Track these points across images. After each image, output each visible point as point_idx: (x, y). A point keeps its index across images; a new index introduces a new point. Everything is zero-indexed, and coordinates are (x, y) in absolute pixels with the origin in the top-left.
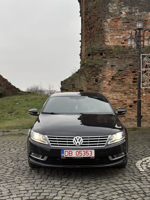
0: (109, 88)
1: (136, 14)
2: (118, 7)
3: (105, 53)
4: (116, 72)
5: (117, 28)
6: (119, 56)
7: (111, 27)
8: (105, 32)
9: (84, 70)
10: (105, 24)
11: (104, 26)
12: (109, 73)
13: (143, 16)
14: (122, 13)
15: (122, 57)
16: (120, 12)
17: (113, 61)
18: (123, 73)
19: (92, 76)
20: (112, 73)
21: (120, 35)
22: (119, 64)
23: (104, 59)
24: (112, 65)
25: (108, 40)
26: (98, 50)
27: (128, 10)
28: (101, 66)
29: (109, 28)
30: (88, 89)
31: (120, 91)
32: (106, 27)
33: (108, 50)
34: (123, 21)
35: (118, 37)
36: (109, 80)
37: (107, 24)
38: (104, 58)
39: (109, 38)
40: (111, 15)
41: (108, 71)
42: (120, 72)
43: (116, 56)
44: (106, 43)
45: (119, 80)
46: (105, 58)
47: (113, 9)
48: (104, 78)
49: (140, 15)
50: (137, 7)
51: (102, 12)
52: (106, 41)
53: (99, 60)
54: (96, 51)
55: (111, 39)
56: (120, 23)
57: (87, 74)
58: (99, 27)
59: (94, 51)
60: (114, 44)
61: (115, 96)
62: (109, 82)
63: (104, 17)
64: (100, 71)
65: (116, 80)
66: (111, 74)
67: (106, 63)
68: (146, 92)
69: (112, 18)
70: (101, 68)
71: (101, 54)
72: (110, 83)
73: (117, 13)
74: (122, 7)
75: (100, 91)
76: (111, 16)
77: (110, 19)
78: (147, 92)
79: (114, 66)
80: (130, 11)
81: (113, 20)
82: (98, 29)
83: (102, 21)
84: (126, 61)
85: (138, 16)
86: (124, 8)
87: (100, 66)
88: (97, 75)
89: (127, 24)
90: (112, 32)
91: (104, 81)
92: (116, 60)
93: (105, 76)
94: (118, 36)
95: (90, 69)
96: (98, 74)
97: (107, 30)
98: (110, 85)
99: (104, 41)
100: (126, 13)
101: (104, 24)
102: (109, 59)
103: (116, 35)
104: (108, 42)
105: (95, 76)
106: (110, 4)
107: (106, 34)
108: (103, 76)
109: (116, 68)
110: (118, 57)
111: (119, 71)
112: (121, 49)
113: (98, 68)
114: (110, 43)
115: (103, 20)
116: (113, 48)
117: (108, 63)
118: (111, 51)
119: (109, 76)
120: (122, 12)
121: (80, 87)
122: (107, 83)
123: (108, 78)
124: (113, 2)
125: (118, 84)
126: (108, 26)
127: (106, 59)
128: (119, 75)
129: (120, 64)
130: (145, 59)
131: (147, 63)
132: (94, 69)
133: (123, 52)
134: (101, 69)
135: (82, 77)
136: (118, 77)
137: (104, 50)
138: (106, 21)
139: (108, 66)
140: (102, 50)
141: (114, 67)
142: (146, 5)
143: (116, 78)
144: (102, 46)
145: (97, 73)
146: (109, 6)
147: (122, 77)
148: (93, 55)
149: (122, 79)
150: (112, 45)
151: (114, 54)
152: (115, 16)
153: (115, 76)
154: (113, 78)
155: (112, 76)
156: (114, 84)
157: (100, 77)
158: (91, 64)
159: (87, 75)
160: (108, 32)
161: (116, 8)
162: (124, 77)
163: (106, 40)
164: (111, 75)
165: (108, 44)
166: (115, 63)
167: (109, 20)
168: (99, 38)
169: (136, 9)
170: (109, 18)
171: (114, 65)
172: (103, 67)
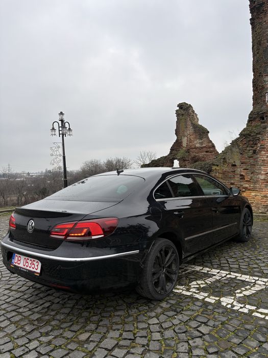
8: (267, 89)
9: (237, 141)
11: (265, 82)
19: (247, 147)
26: (256, 113)
28: (259, 133)
30: (242, 163)
41: (267, 140)
46: (264, 122)
48: (262, 148)
53: (256, 126)
57: (241, 144)
64: (258, 140)
67: (264, 129)
70: (258, 136)
71: (262, 118)
75: (258, 165)
82: (261, 88)
83: (262, 76)
87: (257, 134)
91: (263, 152)
93: (263, 145)
95: (244, 139)
96: (256, 144)
101: (264, 79)
105: (252, 147)
108: (261, 146)
113: (254, 137)
121: (232, 161)
127: (266, 124)
132: (251, 138)
135: (234, 149)
137: (264, 113)
140: (261, 113)
144: (263, 108)
148: (251, 121)
157: (258, 147)
158: (246, 132)
159: (241, 147)
172: (262, 134)
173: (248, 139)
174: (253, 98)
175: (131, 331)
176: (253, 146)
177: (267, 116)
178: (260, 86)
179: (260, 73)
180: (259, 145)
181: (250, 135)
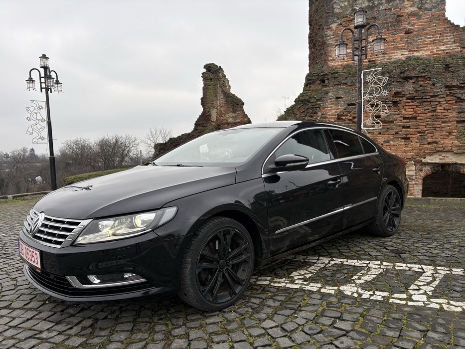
1: (382, 8)
2: (349, 1)
4: (343, 108)
5: (347, 36)
6: (348, 81)
7: (337, 36)
8: (328, 45)
9: (293, 108)
10: (329, 33)
11: (326, 36)
12: (332, 110)
13: (395, 9)
15: (354, 83)
16: (352, 10)
17: (338, 90)
18: (355, 108)
19: (306, 116)
20: (338, 109)
22: (348, 95)
23: (324, 89)
24: (337, 96)
25: (332, 58)
26: (316, 75)
27: (366, 4)
28: (320, 100)
29: (335, 39)
32: (328, 38)
33: (332, 74)
36: (332, 120)
37: (331, 33)
38: (324, 86)
40: (338, 16)
41: (330, 107)
42: (351, 107)
43: (343, 82)
44: (329, 63)
45: (350, 120)
46: (326, 86)
47: (341, 7)
48: (324, 118)
49: (389, 7)
51: (323, 14)
52: (330, 60)
53: (316, 91)
54: (313, 77)
57: (298, 113)
58: (321, 40)
59: (311, 78)
60: (342, 63)
63: (327, 22)
64: (319, 107)
65: (344, 120)
66: (335, 110)
67: (326, 93)
68: (397, 138)
69: (339, 22)
70: (319, 103)
71: (323, 81)
73: (348, 12)
76: (338, 19)
77: (336, 24)
78: (399, 138)
79: (341, 98)
80: (371, 5)
81: (341, 24)
82: (320, 44)
83: (323, 29)
85: (386, 10)
86: (360, 1)
87: (318, 100)
88: (315, 113)
92: (343, 88)
93: (325, 114)
95: (302, 106)
96: (316, 113)
97: (330, 42)
99: (326, 61)
101: (326, 33)
102: (332, 88)
104: (333, 60)
105: (311, 117)
107: (329, 49)
108: (322, 115)
109: (344, 101)
110: (346, 84)
111: (349, 105)
112: (353, 70)
113: (314, 104)
114: (335, 63)
115: (325, 27)
116: (340, 70)
117: (330, 94)
118: (336, 75)
119: (332, 115)
120: (356, 8)
123: (331, 118)
126: (333, 35)
127: (328, 88)
128: (349, 112)
129: (349, 93)
130: (369, 79)
131: (373, 85)
132: (310, 105)
134: (319, 104)
136: (347, 115)
137: (326, 74)
138: (330, 28)
139: (331, 99)
140: (322, 74)
141: (341, 100)
143: (344, 118)
144: (323, 69)
145: (314, 111)
146: (335, 2)
148: (310, 84)
149: (354, 118)
150: (339, 65)
151: (341, 78)
152: (344, 17)
153: (342, 113)
154: (339, 118)
155: (338, 115)
157: (318, 117)
158: (304, 98)
159: (298, 116)
160: (332, 45)
161: (346, 4)
163: (330, 58)
164: (335, 112)
165: (332, 64)
166: (341, 93)
167: (334, 26)
170: (334, 22)
171: (340, 96)
172: (323, 101)
173: (307, 107)
174: (309, 58)
175: (245, 341)
176: (312, 115)
177: (328, 79)
178: (319, 41)
179: (320, 26)
180: (319, 114)
181: (309, 102)
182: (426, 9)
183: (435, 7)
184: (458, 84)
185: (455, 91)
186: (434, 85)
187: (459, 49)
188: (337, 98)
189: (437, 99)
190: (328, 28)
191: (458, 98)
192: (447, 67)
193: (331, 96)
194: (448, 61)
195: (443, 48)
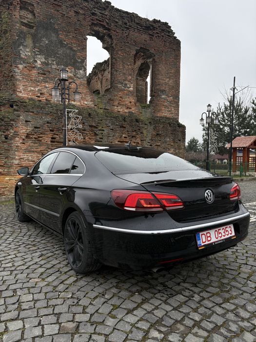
0: (24, 147)
1: (53, 67)
2: (31, 53)
3: (17, 105)
4: (31, 129)
5: (31, 78)
6: (35, 111)
7: (23, 75)
8: (17, 80)
10: (16, 70)
11: (15, 72)
12: (23, 130)
14: (36, 61)
15: (39, 113)
16: (34, 60)
17: (27, 115)
18: (40, 131)
20: (27, 129)
21: (34, 87)
22: (34, 120)
23: (15, 112)
25: (20, 90)
26: (7, 100)
27: (44, 60)
28: (13, 120)
29: (21, 76)
31: (36, 152)
32: (17, 74)
33: (21, 102)
34: (38, 72)
35: (32, 89)
36: (23, 137)
37: (19, 71)
38: (15, 110)
39: (21, 88)
41: (21, 127)
43: (30, 110)
44: (17, 93)
45: (35, 138)
46: (17, 111)
47: (26, 55)
48: (16, 135)
49: (58, 68)
50: (54, 59)
51: (12, 55)
52: (18, 91)
53: (9, 112)
54: (4, 101)
55: (24, 90)
56: (34, 73)
58: (8, 73)
59: (2, 101)
60: (27, 96)
61: (30, 157)
62: (23, 140)
63: (15, 62)
64: (11, 126)
65: (32, 138)
67: (18, 116)
69: (25, 65)
70: (12, 122)
71: (12, 106)
72: (24, 142)
73: (31, 61)
74: (37, 54)
75: (12, 151)
76: (24, 62)
79: (29, 121)
80: (47, 62)
81: (26, 67)
82: (5, 75)
83: (11, 66)
84: (43, 118)
86: (39, 56)
87: (11, 120)
88: (6, 130)
89: (43, 76)
90: (25, 82)
91: (17, 139)
92: (31, 115)
93: (17, 132)
94: (32, 87)
96: (8, 130)
97: (18, 77)
98: (24, 144)
99: (14, 91)
100: (41, 62)
101: (14, 69)
102: (22, 113)
103: (29, 86)
104: (21, 92)
105: (4, 132)
106: (21, 48)
107: (18, 83)
108: (15, 132)
109: (32, 124)
110: (33, 112)
111: (35, 128)
112: (37, 103)
113: (8, 122)
114: (22, 94)
115: (13, 65)
116: (27, 101)
117: (21, 117)
118: (25, 104)
119: (23, 133)
122: (21, 141)
123: (22, 136)
124: (26, 46)
125: (34, 143)
126: (20, 73)
127: (19, 113)
128: (36, 133)
129: (36, 119)
130: (71, 115)
131: (73, 120)
132: (3, 123)
133: (38, 107)
134: (12, 124)
136: (34, 135)
137: (16, 101)
138: (18, 67)
139: (22, 121)
140: (12, 100)
141: (29, 123)
142: (63, 59)
143: (31, 136)
144: (13, 96)
145: (6, 128)
146: (21, 50)
147: (39, 136)
149: (39, 137)
150: (25, 97)
151: (29, 107)
152: (28, 63)
153: (30, 133)
154: (28, 136)
155: (27, 134)
156: (29, 142)
157: (11, 133)
160: (20, 81)
161: (30, 54)
162: (41, 135)
163: (18, 90)
164: (26, 131)
165: (20, 95)
166: (29, 118)
167: (21, 66)
168: (8, 86)
169: (53, 61)
170: (21, 64)
172: (15, 122)
176: (5, 131)
180: (12, 131)
182: (78, 77)
183: (82, 78)
184: (95, 125)
185: (93, 129)
186: (84, 123)
187: (93, 106)
188: (26, 121)
189: (85, 132)
190: (16, 67)
191: (95, 133)
192: (90, 115)
193: (22, 119)
194: (90, 111)
195: (86, 103)
